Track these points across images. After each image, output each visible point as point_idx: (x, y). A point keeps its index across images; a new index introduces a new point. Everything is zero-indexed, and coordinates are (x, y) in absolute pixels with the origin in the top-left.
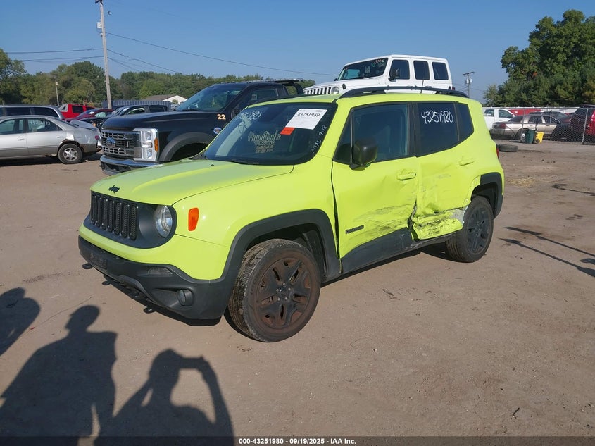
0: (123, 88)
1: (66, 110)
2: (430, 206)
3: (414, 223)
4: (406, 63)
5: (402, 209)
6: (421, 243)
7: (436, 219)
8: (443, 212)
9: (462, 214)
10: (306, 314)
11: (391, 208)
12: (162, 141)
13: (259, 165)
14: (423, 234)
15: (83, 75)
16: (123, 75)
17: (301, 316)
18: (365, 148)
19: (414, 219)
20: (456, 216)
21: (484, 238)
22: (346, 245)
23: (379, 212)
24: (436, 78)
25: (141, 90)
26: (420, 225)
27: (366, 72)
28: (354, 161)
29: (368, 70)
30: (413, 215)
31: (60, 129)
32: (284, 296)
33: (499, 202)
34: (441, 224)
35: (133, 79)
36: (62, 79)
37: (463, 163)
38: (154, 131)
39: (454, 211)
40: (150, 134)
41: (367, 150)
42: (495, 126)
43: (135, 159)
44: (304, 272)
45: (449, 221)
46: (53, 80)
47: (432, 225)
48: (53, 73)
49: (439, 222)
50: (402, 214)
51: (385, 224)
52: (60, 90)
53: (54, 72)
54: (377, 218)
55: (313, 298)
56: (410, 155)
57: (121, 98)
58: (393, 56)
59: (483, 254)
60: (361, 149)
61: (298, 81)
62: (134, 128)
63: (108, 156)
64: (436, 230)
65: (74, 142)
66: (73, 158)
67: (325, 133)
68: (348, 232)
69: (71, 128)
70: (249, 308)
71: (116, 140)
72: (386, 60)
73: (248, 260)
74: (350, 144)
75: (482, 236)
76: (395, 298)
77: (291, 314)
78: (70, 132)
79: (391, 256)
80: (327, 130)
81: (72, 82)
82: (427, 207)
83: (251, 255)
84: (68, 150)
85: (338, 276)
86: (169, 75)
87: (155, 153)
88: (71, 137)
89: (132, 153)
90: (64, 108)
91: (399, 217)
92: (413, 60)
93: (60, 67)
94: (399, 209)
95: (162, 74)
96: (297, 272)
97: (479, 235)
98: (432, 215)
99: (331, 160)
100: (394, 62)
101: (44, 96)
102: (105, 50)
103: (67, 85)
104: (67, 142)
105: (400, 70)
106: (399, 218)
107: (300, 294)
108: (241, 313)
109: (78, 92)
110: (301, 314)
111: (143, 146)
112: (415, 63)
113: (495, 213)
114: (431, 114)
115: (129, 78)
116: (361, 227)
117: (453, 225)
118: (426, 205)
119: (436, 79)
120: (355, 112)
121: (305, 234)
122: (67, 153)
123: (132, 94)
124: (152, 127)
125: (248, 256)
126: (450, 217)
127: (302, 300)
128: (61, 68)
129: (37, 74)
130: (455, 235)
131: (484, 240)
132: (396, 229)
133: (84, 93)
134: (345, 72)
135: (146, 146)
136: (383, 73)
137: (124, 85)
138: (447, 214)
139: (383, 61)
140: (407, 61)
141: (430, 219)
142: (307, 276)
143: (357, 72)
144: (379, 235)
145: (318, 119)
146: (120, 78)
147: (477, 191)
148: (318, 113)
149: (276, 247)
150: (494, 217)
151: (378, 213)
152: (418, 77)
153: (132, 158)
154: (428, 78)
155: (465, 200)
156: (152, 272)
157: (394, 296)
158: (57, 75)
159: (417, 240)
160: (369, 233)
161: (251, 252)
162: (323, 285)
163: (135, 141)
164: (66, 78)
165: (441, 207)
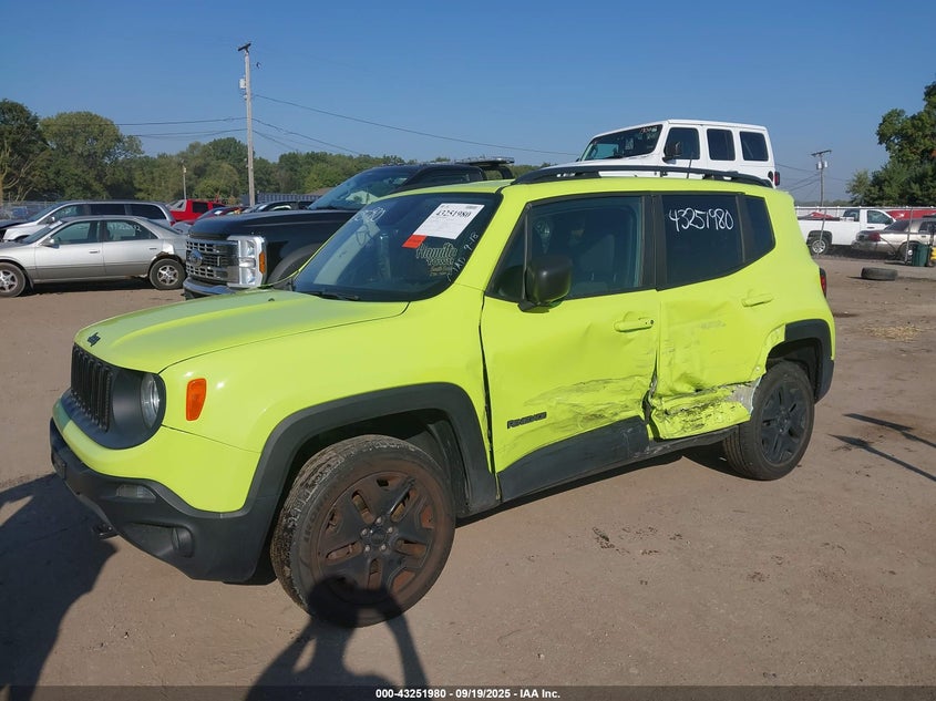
0: (281, 176)
1: (183, 209)
2: (685, 377)
3: (653, 408)
4: (693, 133)
5: (628, 384)
6: (668, 445)
7: (699, 402)
8: (712, 390)
9: (749, 395)
10: (424, 576)
11: (606, 382)
12: (272, 258)
13: (359, 300)
14: (671, 429)
15: (223, 158)
16: (282, 157)
17: (414, 579)
18: (545, 274)
19: (654, 402)
20: (737, 398)
21: (797, 437)
22: (507, 449)
23: (580, 388)
24: (746, 157)
25: (308, 179)
26: (666, 412)
27: (627, 148)
28: (528, 296)
29: (630, 145)
30: (650, 394)
31: (154, 237)
32: (379, 542)
33: (825, 372)
34: (707, 411)
35: (297, 162)
36: (193, 164)
37: (748, 302)
38: (259, 241)
39: (734, 388)
40: (252, 245)
41: (549, 277)
42: (861, 237)
43: (229, 284)
44: (419, 500)
45: (725, 406)
46: (180, 165)
47: (689, 412)
48: (182, 155)
49: (705, 407)
50: (627, 392)
51: (592, 410)
52: (189, 179)
53: (183, 153)
54: (577, 399)
55: (438, 548)
56: (645, 286)
57: (278, 191)
58: (671, 121)
59: (795, 464)
60: (538, 275)
61: (504, 162)
62: (229, 235)
63: (195, 279)
64: (698, 422)
65: (174, 257)
66: (172, 281)
67: (474, 246)
68: (511, 424)
69: (171, 236)
70: (302, 567)
71: (203, 254)
72: (660, 128)
73: (305, 476)
74: (522, 266)
75: (791, 433)
76: (612, 546)
77: (391, 576)
78: (169, 241)
79: (604, 469)
80: (477, 241)
81: (208, 168)
82: (679, 379)
83: (315, 465)
84: (164, 269)
85: (492, 504)
86: (351, 158)
87: (260, 276)
88: (169, 249)
89: (225, 274)
90: (180, 206)
91: (624, 398)
92: (707, 128)
93: (191, 146)
94: (623, 383)
95: (340, 156)
96: (407, 495)
97: (786, 431)
98: (690, 395)
99: (480, 294)
100: (673, 131)
101: (167, 188)
102: (249, 120)
103: (200, 172)
104: (163, 256)
105: (683, 144)
106: (620, 399)
107: (411, 538)
108: (288, 575)
109: (214, 183)
110: (413, 575)
111: (242, 265)
112: (711, 133)
113: (817, 394)
114: (689, 215)
115: (290, 161)
116: (542, 416)
117: (731, 413)
118: (674, 379)
119: (745, 159)
120: (535, 210)
121: (431, 427)
122: (163, 272)
123: (294, 185)
124: (256, 234)
125: (308, 468)
126: (727, 399)
127: (417, 550)
128: (193, 147)
129: (160, 156)
130: (737, 432)
131: (795, 440)
132: (617, 418)
133: (222, 184)
134: (593, 148)
135: (246, 265)
136: (653, 149)
137: (283, 172)
138: (719, 393)
139: (655, 130)
140: (695, 130)
141: (686, 402)
142: (426, 505)
143: (611, 148)
144: (581, 429)
145: (467, 221)
146: (277, 161)
147: (777, 354)
148: (468, 211)
149: (360, 452)
150: (816, 400)
151: (579, 390)
152: (714, 155)
153: (224, 283)
154: (731, 157)
155: (754, 367)
156: (123, 493)
157: (611, 542)
158: (186, 158)
159: (658, 439)
160: (555, 426)
161: (315, 460)
162: (462, 522)
163: (230, 257)
164: (200, 162)
165: (707, 379)
